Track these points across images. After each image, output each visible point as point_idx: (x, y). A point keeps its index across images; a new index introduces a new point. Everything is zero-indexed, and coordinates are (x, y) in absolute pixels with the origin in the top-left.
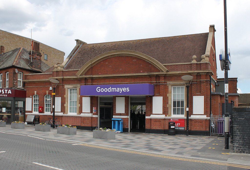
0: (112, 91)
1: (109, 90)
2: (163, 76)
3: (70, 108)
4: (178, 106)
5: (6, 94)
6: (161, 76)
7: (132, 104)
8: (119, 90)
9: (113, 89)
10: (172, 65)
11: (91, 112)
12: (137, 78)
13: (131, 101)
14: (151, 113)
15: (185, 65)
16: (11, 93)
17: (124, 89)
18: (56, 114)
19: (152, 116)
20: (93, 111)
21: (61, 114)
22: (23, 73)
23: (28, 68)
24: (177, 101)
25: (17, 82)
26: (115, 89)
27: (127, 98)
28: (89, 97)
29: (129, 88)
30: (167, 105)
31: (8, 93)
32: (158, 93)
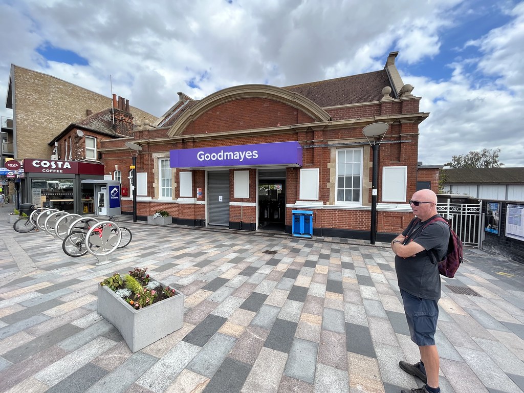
0: (225, 159)
1: (220, 156)
2: (321, 131)
3: (163, 189)
4: (349, 185)
5: (60, 169)
6: (317, 131)
7: (261, 182)
8: (238, 155)
9: (227, 155)
10: (338, 109)
11: (194, 196)
12: (270, 136)
13: (259, 177)
14: (296, 198)
15: (365, 106)
16: (69, 167)
17: (248, 155)
18: (138, 199)
19: (298, 204)
20: (198, 195)
21: (149, 199)
22: (96, 138)
23: (106, 131)
24: (345, 176)
25: (84, 152)
26: (230, 155)
27: (252, 172)
28: (190, 171)
29: (257, 152)
30: (328, 183)
31: (65, 167)
32: (309, 163)
